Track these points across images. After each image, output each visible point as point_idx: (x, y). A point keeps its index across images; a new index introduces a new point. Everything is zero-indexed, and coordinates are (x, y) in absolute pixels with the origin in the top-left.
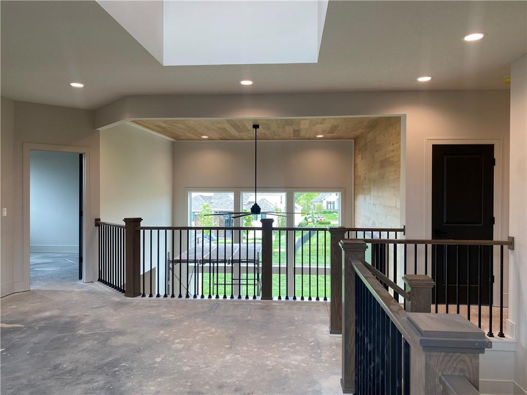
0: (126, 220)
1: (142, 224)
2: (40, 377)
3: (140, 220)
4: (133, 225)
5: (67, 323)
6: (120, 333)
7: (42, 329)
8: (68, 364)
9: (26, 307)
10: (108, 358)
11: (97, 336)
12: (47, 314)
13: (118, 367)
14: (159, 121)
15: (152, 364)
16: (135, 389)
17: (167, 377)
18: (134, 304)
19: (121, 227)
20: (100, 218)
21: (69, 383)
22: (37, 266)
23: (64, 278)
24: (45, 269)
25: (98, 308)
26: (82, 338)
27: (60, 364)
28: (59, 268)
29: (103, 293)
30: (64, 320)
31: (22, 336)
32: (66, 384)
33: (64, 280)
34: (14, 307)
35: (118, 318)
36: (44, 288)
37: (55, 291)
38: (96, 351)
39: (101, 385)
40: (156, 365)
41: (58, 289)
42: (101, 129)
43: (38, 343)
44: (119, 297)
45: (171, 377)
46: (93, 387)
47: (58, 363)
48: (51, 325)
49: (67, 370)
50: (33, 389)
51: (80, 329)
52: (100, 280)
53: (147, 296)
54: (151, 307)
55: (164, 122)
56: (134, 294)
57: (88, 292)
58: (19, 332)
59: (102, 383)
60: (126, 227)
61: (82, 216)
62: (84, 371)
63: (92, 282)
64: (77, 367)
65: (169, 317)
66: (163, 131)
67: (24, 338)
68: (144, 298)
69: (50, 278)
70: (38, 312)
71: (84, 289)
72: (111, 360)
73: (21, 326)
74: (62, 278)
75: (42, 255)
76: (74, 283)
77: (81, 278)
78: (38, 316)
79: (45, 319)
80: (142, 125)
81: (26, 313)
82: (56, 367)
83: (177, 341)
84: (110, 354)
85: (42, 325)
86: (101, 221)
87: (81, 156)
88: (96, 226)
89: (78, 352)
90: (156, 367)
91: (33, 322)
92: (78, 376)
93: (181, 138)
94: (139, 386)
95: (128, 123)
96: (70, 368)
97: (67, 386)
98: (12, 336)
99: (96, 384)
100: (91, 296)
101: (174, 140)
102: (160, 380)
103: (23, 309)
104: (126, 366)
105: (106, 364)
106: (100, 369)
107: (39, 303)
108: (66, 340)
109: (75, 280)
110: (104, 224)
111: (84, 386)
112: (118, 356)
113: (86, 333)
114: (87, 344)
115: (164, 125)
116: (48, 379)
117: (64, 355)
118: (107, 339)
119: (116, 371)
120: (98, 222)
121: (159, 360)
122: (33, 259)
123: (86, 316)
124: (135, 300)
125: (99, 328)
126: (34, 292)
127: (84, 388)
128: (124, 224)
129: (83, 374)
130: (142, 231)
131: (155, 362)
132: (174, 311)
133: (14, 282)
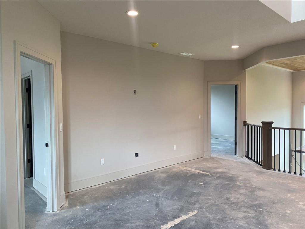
0: (263, 123)
1: (273, 126)
2: (220, 202)
3: (272, 123)
4: (268, 127)
5: (230, 177)
6: (260, 189)
7: (219, 178)
8: (234, 199)
9: (210, 165)
10: (255, 202)
11: (248, 188)
12: (220, 170)
13: (262, 209)
14: (284, 60)
15: (284, 213)
16: (274, 225)
17: (296, 224)
18: (268, 174)
19: (260, 127)
20: (247, 121)
21: (235, 209)
22: (213, 145)
23: (227, 153)
24: (217, 147)
25: (247, 172)
26: (239, 187)
27: (229, 198)
28: (224, 147)
29: (249, 165)
30: (229, 175)
31: (210, 179)
32: (234, 209)
33: (227, 154)
34: (205, 164)
35: (259, 180)
36: (218, 157)
37: (223, 159)
38: (248, 196)
39: (253, 216)
40: (288, 215)
41: (224, 158)
42: (247, 70)
43: (217, 184)
44: (259, 168)
45: (299, 225)
46: (248, 215)
47: (228, 197)
48: (222, 176)
49: (233, 202)
50: (217, 207)
51: (238, 182)
52: (246, 156)
53: (277, 170)
54: (280, 177)
55: (287, 60)
56: (268, 168)
57: (240, 162)
58: (208, 177)
59: (253, 215)
60: (263, 127)
61: (236, 119)
62: (242, 205)
63: (242, 157)
64: (238, 202)
65: (294, 187)
66: (286, 66)
67: (211, 180)
68: (275, 171)
69: (220, 151)
70: (216, 168)
71: (237, 160)
72: (257, 204)
73: (209, 174)
74: (226, 153)
75: (215, 139)
76: (232, 156)
77: (236, 154)
78: (216, 170)
79: (219, 173)
80: (272, 64)
81: (210, 168)
82: (227, 199)
83: (301, 203)
84: (256, 200)
85: (218, 175)
86: (247, 123)
87: (236, 86)
88: (244, 125)
89: (238, 194)
90: (287, 216)
91: (214, 173)
92: (240, 207)
93: (300, 69)
94: (277, 224)
95: (264, 64)
96: (234, 201)
97: (234, 211)
98: (206, 178)
99: (250, 214)
100: (242, 164)
101: (293, 71)
102: (290, 224)
103: (209, 166)
104: (267, 210)
105: (255, 205)
106: (251, 207)
107: (216, 164)
108: (231, 186)
109: (232, 155)
110: (249, 124)
111: (243, 214)
112: (261, 202)
113: (241, 185)
114: (242, 191)
115: (287, 62)
116: (224, 204)
117: (231, 194)
118: (254, 191)
119: (261, 211)
120: (245, 123)
121: (289, 212)
122: (212, 141)
123: (240, 175)
124: (269, 171)
125: (248, 184)
126: (213, 158)
127: (244, 215)
128: (261, 125)
129: (242, 207)
130: (273, 130)
131: (286, 213)
132: (297, 183)
133: (204, 152)
